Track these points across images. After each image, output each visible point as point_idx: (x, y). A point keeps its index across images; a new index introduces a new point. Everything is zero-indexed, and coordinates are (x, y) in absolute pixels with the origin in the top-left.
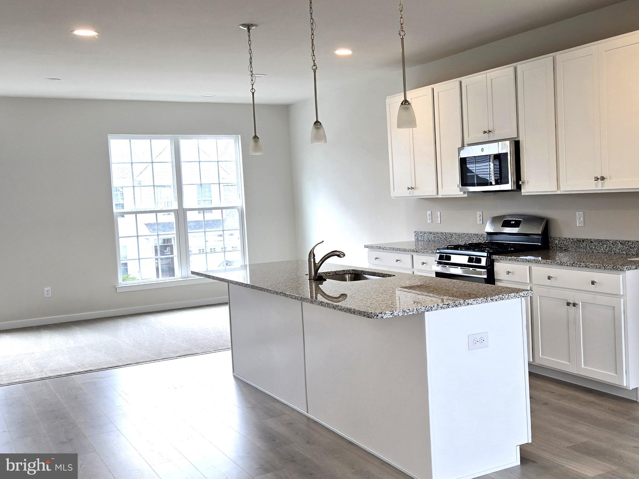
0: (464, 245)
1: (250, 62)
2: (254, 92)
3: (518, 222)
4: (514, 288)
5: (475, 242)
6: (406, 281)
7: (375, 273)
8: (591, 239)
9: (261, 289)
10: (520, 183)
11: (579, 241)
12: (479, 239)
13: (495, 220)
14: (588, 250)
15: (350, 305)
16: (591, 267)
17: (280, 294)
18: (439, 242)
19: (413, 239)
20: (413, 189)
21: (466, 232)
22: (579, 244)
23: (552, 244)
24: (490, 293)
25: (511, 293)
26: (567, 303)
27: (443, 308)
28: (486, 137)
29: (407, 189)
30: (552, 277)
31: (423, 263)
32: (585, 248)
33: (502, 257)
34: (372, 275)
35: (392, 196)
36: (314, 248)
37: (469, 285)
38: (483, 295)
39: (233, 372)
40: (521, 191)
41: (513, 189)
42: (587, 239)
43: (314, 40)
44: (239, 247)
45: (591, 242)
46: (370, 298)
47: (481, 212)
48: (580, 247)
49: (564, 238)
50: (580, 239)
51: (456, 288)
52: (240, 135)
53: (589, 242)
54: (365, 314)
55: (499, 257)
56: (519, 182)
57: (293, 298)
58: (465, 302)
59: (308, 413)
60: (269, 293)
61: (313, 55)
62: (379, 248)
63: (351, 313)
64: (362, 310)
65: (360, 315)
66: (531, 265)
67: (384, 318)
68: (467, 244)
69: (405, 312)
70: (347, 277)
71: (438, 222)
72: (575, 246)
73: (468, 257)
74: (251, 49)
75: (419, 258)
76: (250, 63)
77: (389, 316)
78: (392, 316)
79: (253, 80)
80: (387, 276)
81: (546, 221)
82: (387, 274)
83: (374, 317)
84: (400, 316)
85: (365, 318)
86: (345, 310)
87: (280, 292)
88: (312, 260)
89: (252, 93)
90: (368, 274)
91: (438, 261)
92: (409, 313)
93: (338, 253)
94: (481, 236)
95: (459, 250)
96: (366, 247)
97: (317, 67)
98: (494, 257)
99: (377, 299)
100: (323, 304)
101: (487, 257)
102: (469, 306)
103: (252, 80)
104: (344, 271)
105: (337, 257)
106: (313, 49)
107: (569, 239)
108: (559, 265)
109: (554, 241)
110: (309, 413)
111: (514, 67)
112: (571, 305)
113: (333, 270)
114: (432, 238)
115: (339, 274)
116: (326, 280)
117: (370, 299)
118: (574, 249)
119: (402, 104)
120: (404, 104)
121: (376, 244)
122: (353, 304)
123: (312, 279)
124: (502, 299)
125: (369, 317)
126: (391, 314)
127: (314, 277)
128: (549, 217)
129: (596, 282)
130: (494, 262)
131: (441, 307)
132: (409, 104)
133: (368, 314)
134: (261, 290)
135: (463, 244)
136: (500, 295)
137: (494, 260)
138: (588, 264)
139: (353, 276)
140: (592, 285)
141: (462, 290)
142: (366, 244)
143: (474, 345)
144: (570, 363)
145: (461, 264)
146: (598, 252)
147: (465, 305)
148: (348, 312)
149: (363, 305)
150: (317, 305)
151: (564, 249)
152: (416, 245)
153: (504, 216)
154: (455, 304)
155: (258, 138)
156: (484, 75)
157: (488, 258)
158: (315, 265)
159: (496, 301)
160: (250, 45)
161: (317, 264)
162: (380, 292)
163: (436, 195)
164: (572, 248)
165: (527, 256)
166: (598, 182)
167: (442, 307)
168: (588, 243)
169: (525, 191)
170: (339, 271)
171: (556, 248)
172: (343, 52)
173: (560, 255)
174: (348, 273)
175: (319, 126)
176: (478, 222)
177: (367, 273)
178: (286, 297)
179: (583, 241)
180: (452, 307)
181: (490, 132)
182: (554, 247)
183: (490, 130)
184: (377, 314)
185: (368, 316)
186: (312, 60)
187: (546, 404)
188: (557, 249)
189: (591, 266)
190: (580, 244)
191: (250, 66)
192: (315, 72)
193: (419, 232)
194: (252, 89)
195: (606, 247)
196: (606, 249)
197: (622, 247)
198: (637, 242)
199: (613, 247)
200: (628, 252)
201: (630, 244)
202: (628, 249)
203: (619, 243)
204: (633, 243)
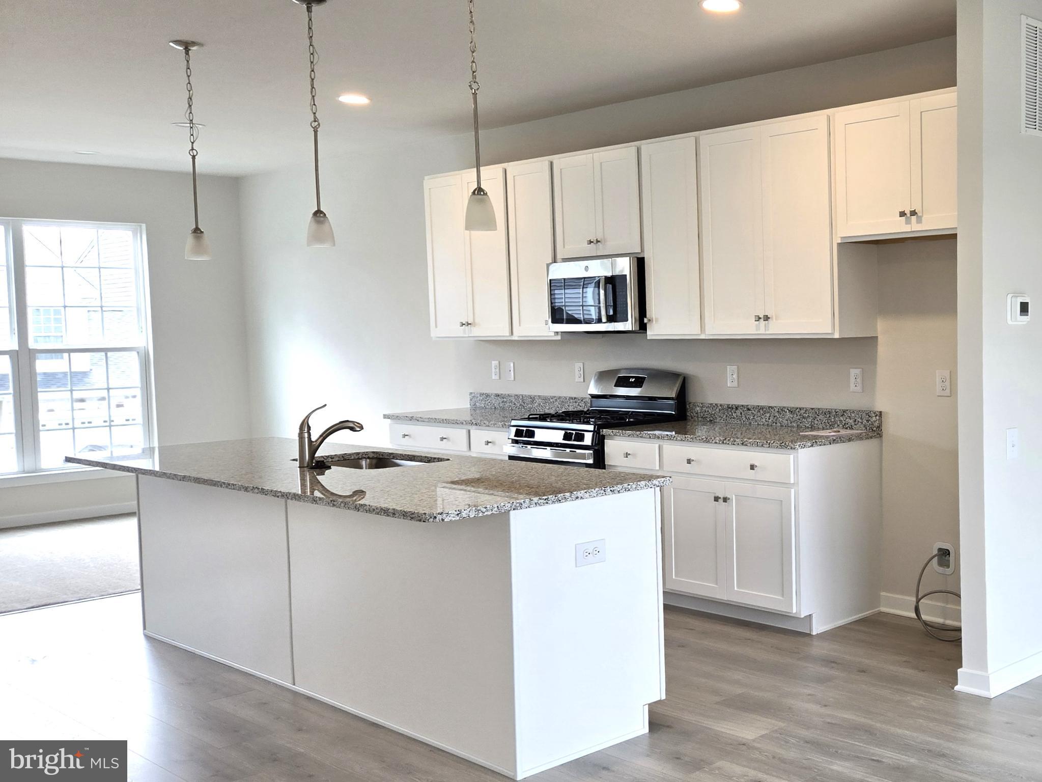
0: (556, 414)
1: (189, 104)
2: (195, 154)
3: (640, 380)
4: (644, 475)
5: (571, 409)
6: (470, 467)
7: (414, 456)
8: (748, 406)
9: (214, 482)
10: (646, 320)
11: (730, 408)
12: (579, 405)
13: (603, 376)
14: (744, 422)
15: (385, 503)
16: (749, 445)
17: (252, 490)
18: (512, 410)
19: (466, 405)
20: (469, 325)
21: (557, 394)
22: (731, 412)
23: (692, 413)
24: (608, 482)
25: (640, 481)
26: (715, 497)
27: (539, 505)
28: (591, 250)
29: (459, 324)
30: (693, 461)
31: (488, 443)
32: (739, 418)
33: (617, 431)
34: (408, 460)
35: (432, 335)
36: (308, 417)
37: (574, 471)
38: (598, 484)
39: (145, 628)
40: (646, 333)
41: (634, 329)
42: (742, 406)
43: (314, 81)
44: (140, 419)
45: (749, 409)
46: (417, 492)
47: (582, 364)
48: (733, 417)
49: (709, 404)
50: (733, 405)
51: (554, 476)
52: (145, 225)
53: (745, 409)
54: (414, 516)
55: (612, 432)
56: (644, 320)
57: (278, 497)
58: (572, 494)
59: (294, 685)
60: (230, 489)
61: (312, 103)
62: (412, 419)
63: (388, 515)
64: (408, 510)
65: (403, 519)
66: (661, 443)
67: (446, 520)
68: (561, 412)
69: (480, 511)
70: (364, 463)
71: (510, 378)
72: (725, 416)
73: (563, 432)
74: (191, 83)
75: (480, 435)
76: (188, 106)
77: (454, 517)
78: (458, 518)
79: (194, 135)
80: (435, 460)
81: (683, 378)
82: (435, 458)
83: (428, 520)
84: (471, 517)
85: (414, 522)
86: (378, 511)
87: (253, 487)
88: (306, 435)
89: (191, 157)
90: (402, 458)
91: (512, 440)
92: (486, 513)
93: (351, 425)
94: (582, 401)
95: (548, 421)
96: (386, 417)
97: (319, 124)
98: (605, 431)
99: (429, 494)
100: (335, 503)
101: (594, 431)
102: (578, 501)
103: (192, 135)
104: (358, 454)
105: (349, 430)
106: (313, 94)
107: (716, 404)
108: (704, 442)
109: (694, 407)
110: (296, 684)
111: (636, 148)
112: (721, 501)
113: (339, 453)
114: (500, 403)
115: (348, 460)
116: (331, 468)
117: (416, 494)
118: (724, 420)
119: (474, 193)
120: (478, 194)
121: (404, 413)
122: (390, 502)
123: (305, 466)
124: (627, 490)
125: (420, 521)
126: (458, 515)
127: (308, 462)
128: (688, 373)
129: (756, 466)
130: (604, 439)
131: (535, 503)
132: (485, 194)
133: (420, 515)
134: (214, 485)
135: (552, 412)
136: (625, 485)
137: (604, 436)
138: (746, 441)
139: (374, 461)
140: (752, 470)
141: (564, 478)
142: (387, 413)
143: (585, 559)
144: (717, 584)
145: (551, 443)
146: (758, 424)
147: (572, 500)
148: (383, 514)
149: (407, 502)
150: (325, 505)
151: (708, 420)
152: (472, 415)
153: (617, 371)
154: (557, 498)
155: (202, 232)
156: (589, 155)
157: (595, 434)
158: (311, 444)
159: (619, 493)
160: (189, 76)
161: (314, 442)
162: (431, 484)
163: (510, 336)
164: (720, 418)
165: (654, 430)
166: (759, 323)
167: (538, 503)
168: (743, 411)
169: (652, 332)
170: (350, 455)
171: (696, 419)
172: (354, 99)
173: (702, 428)
174: (365, 458)
175: (322, 219)
176: (577, 379)
177: (398, 456)
178: (264, 496)
179: (737, 408)
180: (552, 503)
181: (599, 242)
182: (694, 417)
183: (598, 240)
184: (435, 515)
185: (419, 518)
186: (311, 112)
187: (683, 646)
188: (698, 419)
189: (750, 443)
191: (189, 112)
192: (316, 132)
193: (477, 394)
194: (193, 149)
195: (770, 416)
196: (769, 419)
197: (792, 416)
198: (812, 409)
199: (778, 416)
200: (800, 423)
201: (802, 412)
202: (799, 419)
203: (788, 411)
204: (806, 411)
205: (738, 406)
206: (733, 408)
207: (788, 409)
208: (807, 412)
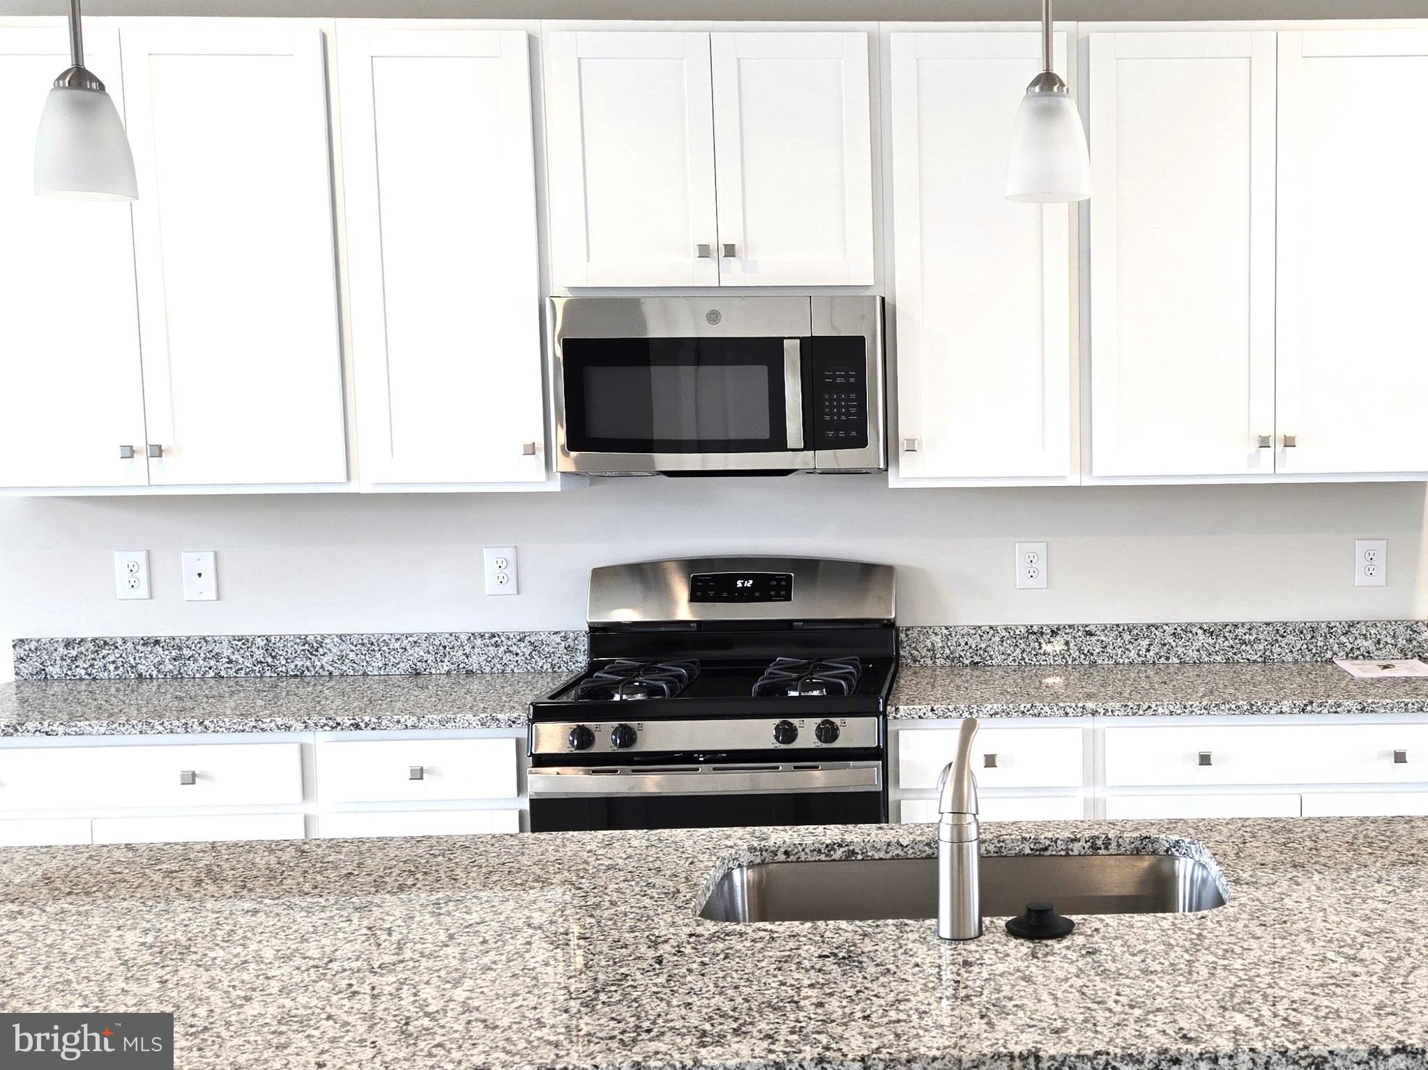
3: (775, 583)
8: (1087, 625)
11: (1034, 634)
13: (615, 578)
22: (1037, 641)
23: (915, 649)
40: (887, 474)
42: (1071, 626)
45: (1090, 634)
47: (510, 551)
49: (969, 627)
50: (1042, 628)
53: (1080, 633)
71: (201, 593)
72: (1018, 650)
107: (991, 628)
109: (922, 638)
118: (1013, 660)
146: (1117, 663)
151: (966, 662)
164: (1005, 656)
168: (1075, 638)
171: (929, 662)
173: (946, 682)
176: (492, 588)
179: (1052, 631)
182: (923, 657)
188: (934, 663)
190: (1040, 644)
193: (50, 642)
195: (1150, 645)
196: (1148, 650)
197: (1212, 642)
198: (1268, 624)
199: (1174, 644)
200: (1235, 654)
201: (1240, 631)
202: (1232, 647)
203: (1200, 632)
204: (1250, 629)
205: (1058, 629)
206: (1042, 633)
207: (1201, 628)
208: (1254, 632)
